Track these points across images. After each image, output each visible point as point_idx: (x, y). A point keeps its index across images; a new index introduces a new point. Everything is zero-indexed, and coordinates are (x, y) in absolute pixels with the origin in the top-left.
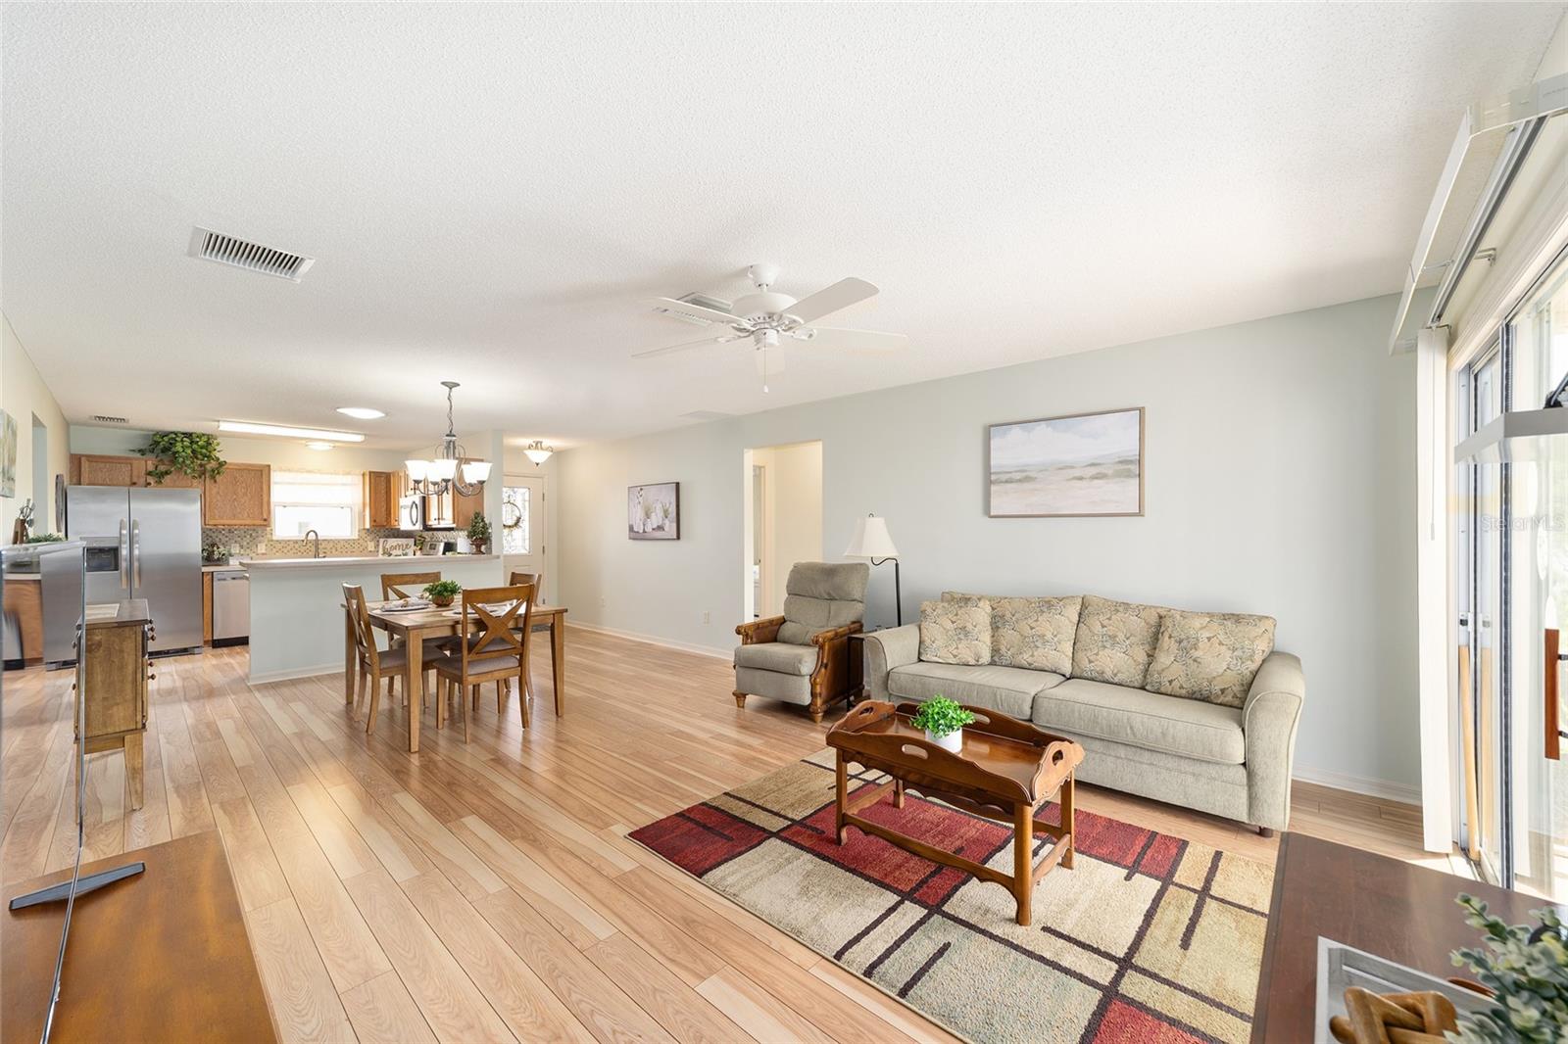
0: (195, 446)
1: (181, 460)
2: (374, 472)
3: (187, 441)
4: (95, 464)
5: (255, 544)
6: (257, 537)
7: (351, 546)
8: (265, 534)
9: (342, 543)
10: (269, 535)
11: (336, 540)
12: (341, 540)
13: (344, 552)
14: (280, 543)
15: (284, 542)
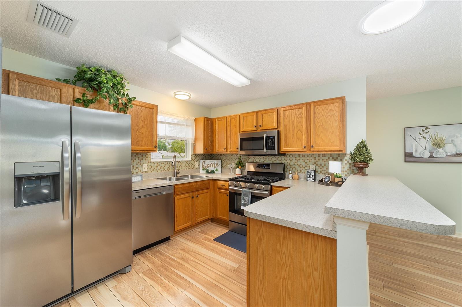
0: (114, 80)
1: (105, 90)
2: (206, 118)
3: (109, 76)
4: (25, 84)
5: (140, 164)
6: (142, 159)
7: (188, 165)
8: (147, 158)
9: (185, 163)
10: (148, 158)
11: (182, 161)
12: (184, 161)
13: (185, 169)
14: (155, 164)
15: (156, 163)
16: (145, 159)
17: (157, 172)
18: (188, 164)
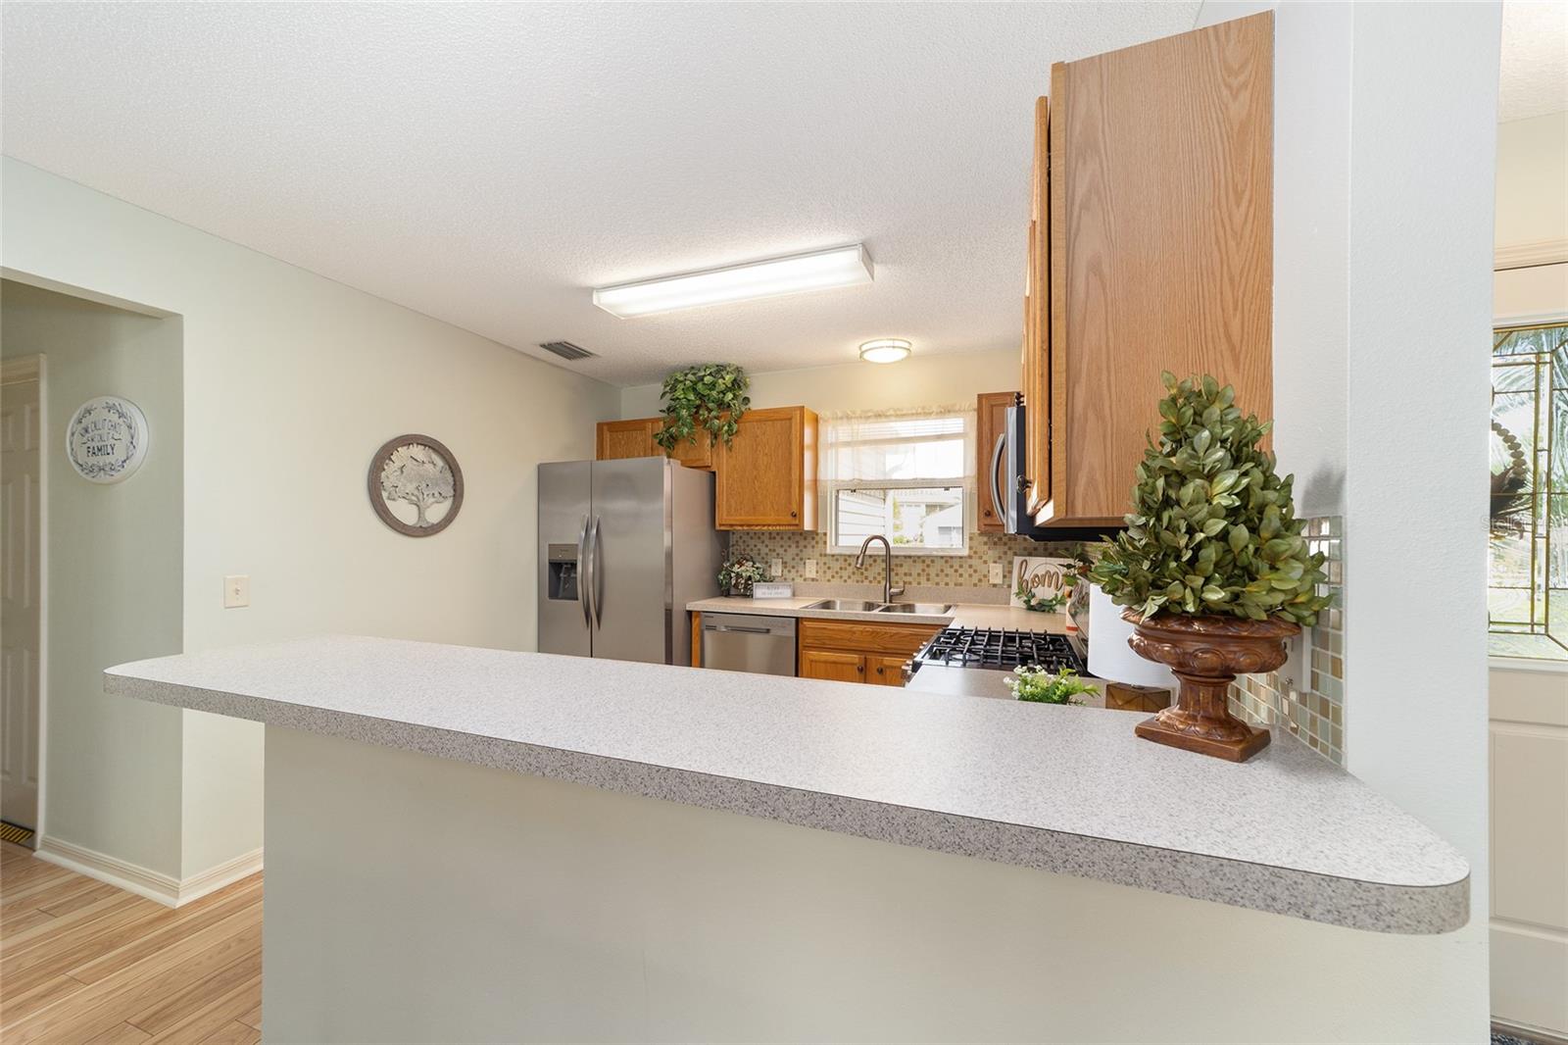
2: (987, 395)
5: (801, 559)
6: (805, 547)
7: (956, 571)
8: (817, 543)
9: (939, 564)
10: (821, 545)
11: (928, 557)
12: (937, 557)
13: (942, 585)
14: (837, 560)
15: (842, 559)
16: (813, 547)
17: (843, 583)
18: (956, 567)
